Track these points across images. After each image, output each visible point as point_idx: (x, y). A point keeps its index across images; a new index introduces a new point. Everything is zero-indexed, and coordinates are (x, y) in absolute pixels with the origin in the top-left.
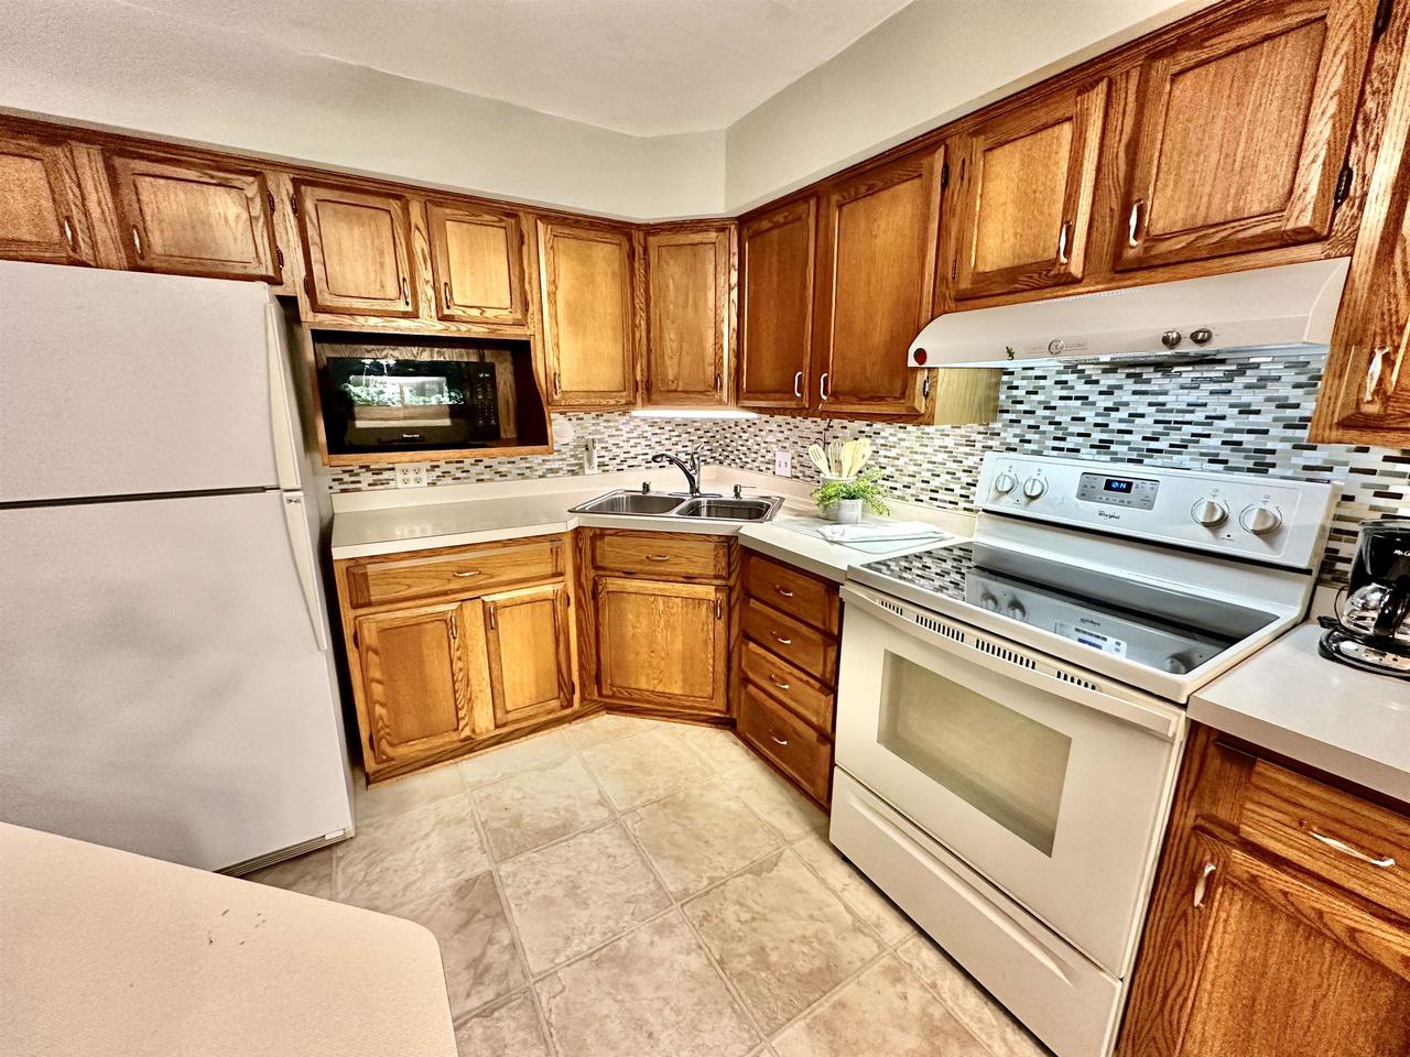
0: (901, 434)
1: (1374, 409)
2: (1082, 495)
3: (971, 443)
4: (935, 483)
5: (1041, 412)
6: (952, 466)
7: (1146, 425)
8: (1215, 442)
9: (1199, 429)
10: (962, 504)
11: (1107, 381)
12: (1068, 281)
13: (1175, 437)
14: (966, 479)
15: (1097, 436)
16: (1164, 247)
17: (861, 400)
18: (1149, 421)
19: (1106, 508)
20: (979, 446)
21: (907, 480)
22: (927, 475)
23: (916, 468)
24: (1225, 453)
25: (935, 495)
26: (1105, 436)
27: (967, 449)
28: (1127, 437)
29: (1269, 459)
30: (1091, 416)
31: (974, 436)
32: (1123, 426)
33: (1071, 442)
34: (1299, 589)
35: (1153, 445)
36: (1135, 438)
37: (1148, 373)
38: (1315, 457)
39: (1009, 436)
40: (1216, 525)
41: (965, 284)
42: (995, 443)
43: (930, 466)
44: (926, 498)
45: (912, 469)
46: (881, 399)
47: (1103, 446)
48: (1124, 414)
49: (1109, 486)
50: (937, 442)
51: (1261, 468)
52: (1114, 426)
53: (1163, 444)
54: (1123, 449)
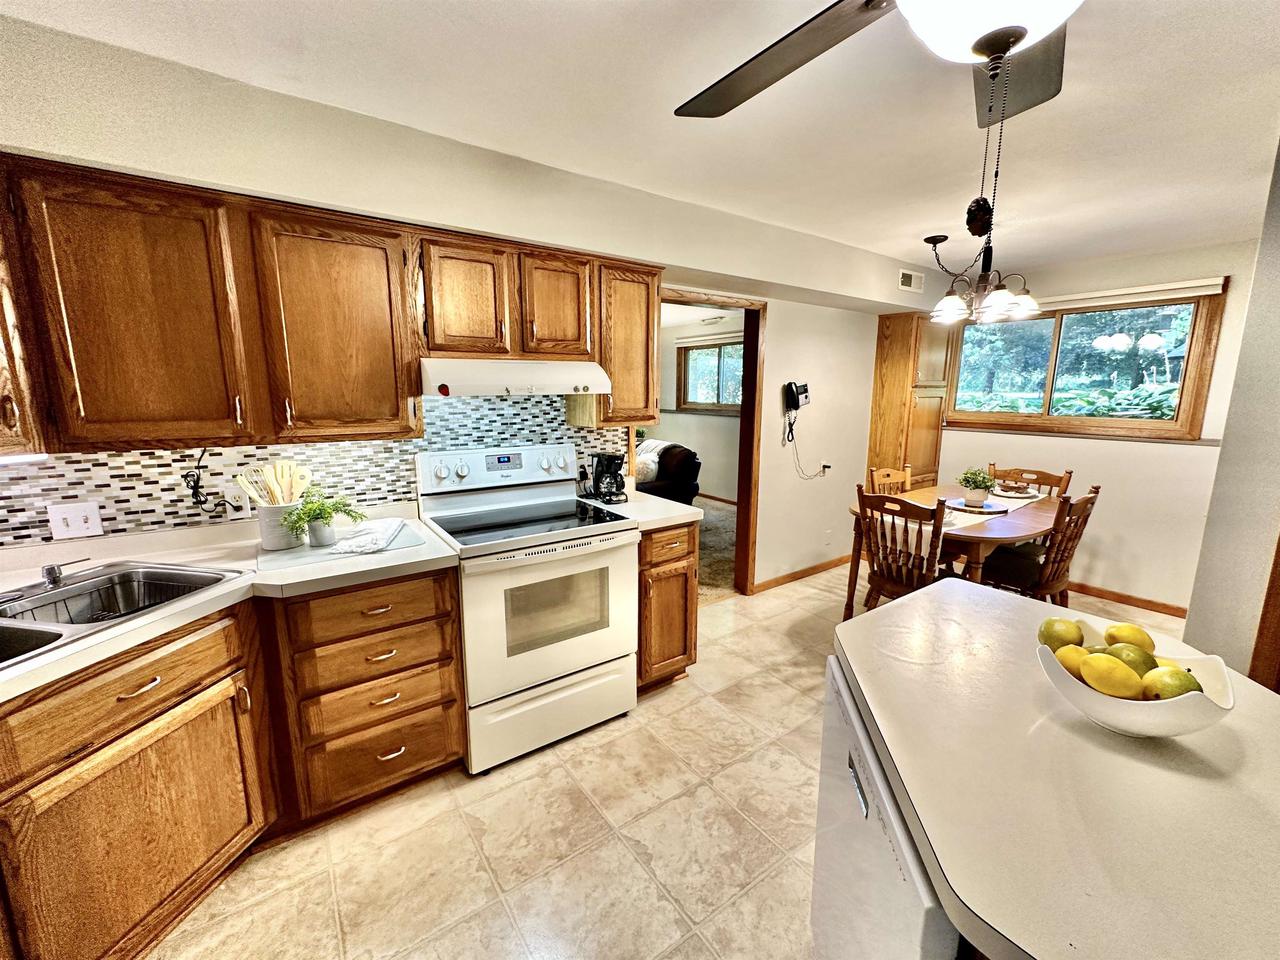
2: (488, 469)
4: (359, 488)
5: (438, 423)
8: (526, 432)
9: (520, 427)
10: (391, 497)
11: (475, 403)
12: (503, 351)
14: (390, 477)
15: (476, 434)
16: (544, 345)
17: (346, 423)
19: (505, 473)
20: (396, 451)
23: (336, 479)
24: (531, 436)
25: (363, 497)
26: (480, 434)
27: (387, 455)
28: (491, 434)
29: (545, 437)
32: (487, 428)
33: (462, 440)
35: (503, 436)
36: (494, 433)
38: (558, 434)
40: (547, 470)
41: (439, 340)
43: (352, 475)
46: (373, 421)
47: (480, 440)
48: (486, 421)
49: (499, 462)
51: (544, 441)
52: (483, 428)
53: (506, 436)
54: (490, 440)
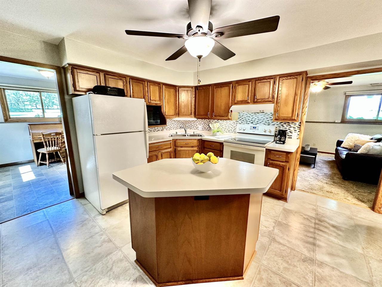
0: (223, 122)
1: (277, 118)
2: (250, 129)
3: (234, 123)
5: (244, 119)
6: (231, 126)
7: (257, 120)
8: (264, 122)
9: (262, 121)
10: (234, 132)
11: (252, 115)
12: (248, 103)
13: (260, 121)
14: (234, 128)
15: (251, 121)
16: (258, 100)
17: (220, 117)
18: (257, 119)
19: (253, 131)
20: (236, 123)
21: (224, 129)
22: (228, 128)
24: (265, 123)
27: (234, 124)
28: (255, 122)
29: (269, 124)
30: (250, 119)
31: (235, 122)
33: (248, 122)
34: (273, 138)
35: (258, 122)
36: (256, 122)
37: (257, 114)
38: (273, 123)
39: (240, 122)
40: (265, 132)
41: (236, 102)
42: (238, 123)
44: (228, 132)
45: (225, 127)
46: (224, 117)
47: (252, 123)
49: (253, 128)
50: (229, 123)
52: (253, 120)
54: (254, 123)
